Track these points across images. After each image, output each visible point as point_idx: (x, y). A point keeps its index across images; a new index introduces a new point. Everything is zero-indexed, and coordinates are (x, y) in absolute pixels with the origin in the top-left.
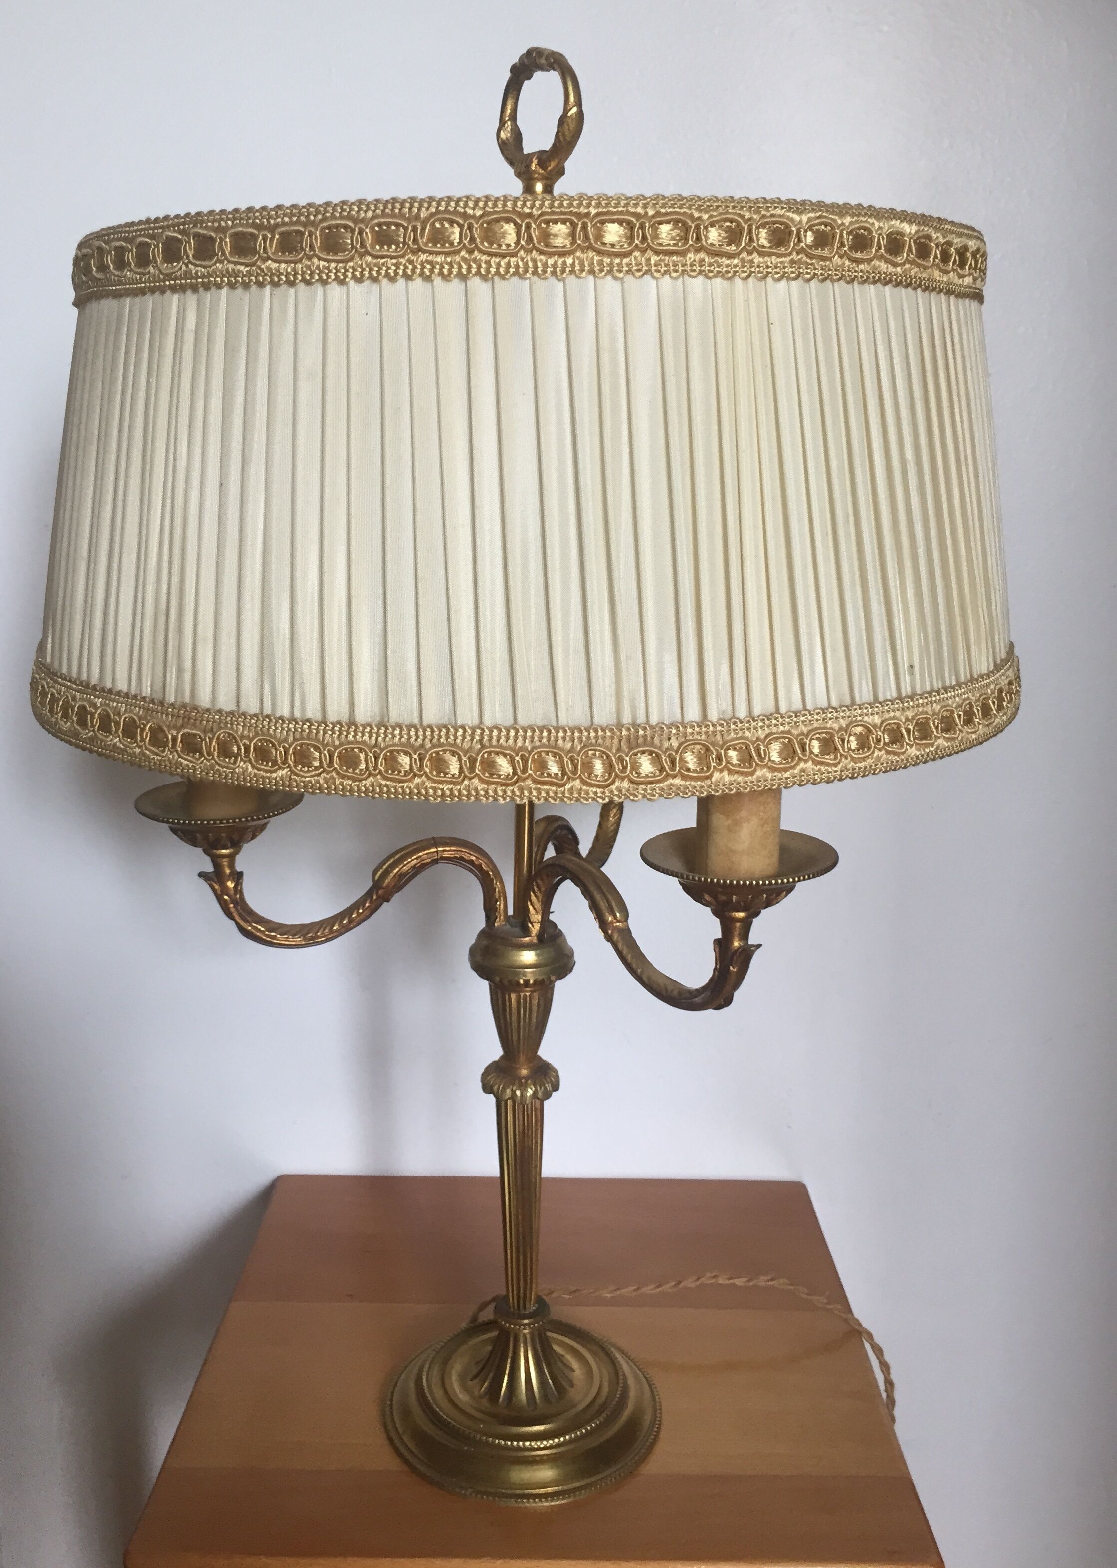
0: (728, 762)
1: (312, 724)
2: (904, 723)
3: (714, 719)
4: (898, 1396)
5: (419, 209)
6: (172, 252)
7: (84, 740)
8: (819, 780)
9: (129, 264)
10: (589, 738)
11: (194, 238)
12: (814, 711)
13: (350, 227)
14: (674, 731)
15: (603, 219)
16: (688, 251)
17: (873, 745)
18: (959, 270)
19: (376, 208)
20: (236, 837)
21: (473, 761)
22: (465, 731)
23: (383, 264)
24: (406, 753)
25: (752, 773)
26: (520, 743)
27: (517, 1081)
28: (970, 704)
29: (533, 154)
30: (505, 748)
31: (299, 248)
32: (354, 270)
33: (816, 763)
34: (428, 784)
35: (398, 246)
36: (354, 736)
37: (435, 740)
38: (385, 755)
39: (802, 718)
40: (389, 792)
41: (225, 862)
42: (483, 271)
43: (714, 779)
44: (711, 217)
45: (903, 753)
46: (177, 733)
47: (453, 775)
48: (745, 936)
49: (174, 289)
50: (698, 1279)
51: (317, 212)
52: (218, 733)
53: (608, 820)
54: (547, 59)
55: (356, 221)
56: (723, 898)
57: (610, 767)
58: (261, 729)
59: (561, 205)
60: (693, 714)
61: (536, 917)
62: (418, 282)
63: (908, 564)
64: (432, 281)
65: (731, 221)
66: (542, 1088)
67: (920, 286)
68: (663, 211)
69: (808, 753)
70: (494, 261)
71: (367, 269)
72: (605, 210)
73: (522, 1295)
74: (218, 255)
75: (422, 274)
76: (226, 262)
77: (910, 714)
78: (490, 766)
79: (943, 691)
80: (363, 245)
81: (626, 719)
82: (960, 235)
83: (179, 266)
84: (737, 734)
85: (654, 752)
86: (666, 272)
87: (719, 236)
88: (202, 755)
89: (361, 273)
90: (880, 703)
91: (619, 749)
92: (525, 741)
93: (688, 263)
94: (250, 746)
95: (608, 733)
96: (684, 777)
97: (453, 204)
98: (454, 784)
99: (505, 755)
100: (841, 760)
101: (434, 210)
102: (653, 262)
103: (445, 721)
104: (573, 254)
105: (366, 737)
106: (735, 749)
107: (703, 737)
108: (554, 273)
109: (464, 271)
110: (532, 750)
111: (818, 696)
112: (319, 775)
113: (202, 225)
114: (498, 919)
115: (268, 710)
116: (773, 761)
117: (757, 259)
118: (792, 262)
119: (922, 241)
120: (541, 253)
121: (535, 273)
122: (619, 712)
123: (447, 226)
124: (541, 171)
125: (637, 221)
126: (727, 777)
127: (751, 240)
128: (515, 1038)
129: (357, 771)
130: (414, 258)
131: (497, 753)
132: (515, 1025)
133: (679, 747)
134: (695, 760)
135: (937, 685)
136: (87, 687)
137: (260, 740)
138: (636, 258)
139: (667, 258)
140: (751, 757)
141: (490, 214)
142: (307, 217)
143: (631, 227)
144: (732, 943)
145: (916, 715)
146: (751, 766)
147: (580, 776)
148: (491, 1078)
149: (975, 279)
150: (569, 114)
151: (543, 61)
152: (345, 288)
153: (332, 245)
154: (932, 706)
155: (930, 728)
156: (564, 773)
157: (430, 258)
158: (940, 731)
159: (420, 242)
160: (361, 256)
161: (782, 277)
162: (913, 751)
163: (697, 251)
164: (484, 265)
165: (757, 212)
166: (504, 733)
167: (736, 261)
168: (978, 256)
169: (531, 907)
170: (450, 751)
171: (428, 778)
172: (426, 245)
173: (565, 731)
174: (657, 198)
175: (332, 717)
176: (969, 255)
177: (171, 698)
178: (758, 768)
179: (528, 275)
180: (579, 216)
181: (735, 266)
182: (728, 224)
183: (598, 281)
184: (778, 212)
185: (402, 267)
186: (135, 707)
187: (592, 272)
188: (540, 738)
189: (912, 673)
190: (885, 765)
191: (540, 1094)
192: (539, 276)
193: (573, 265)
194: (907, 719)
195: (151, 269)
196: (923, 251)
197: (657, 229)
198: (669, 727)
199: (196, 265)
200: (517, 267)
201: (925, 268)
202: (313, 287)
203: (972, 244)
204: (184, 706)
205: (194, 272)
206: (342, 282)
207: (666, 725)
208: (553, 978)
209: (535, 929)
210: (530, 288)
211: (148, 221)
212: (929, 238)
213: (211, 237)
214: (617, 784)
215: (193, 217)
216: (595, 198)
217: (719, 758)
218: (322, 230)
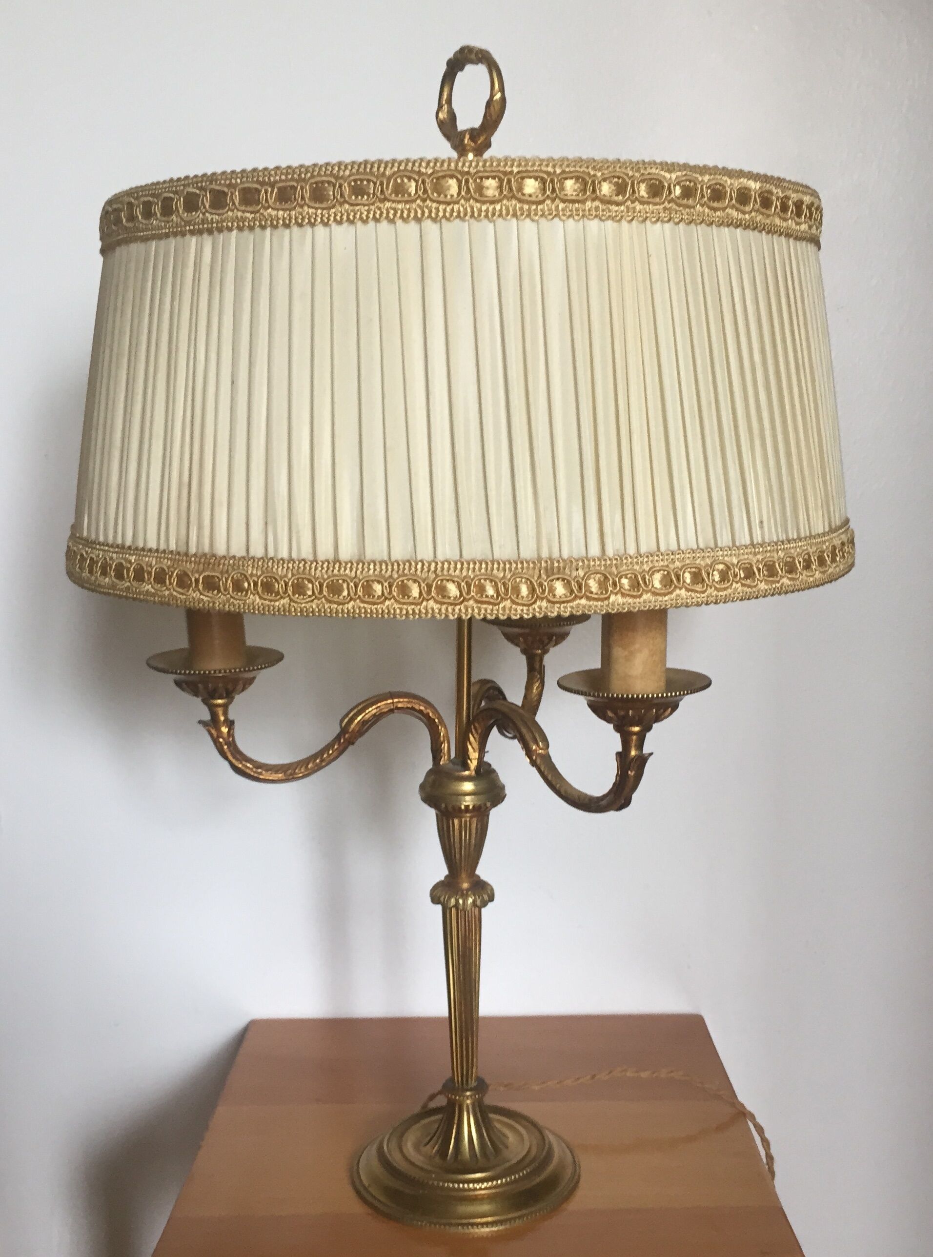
0: (621, 587)
1: (306, 563)
2: (756, 564)
3: (611, 555)
4: (776, 1168)
5: (385, 168)
6: (191, 204)
7: (121, 590)
8: (690, 603)
9: (155, 214)
10: (516, 568)
11: (210, 193)
12: (686, 551)
13: (333, 183)
14: (581, 564)
15: (523, 176)
16: (586, 199)
17: (731, 579)
18: (796, 218)
19: (352, 167)
20: (230, 687)
21: (429, 587)
22: (423, 565)
23: (358, 210)
24: (379, 582)
25: (640, 596)
26: (464, 573)
27: (459, 893)
28: (808, 554)
29: (464, 132)
30: (454, 576)
31: (293, 199)
32: (335, 215)
33: (688, 590)
34: (396, 606)
35: (369, 196)
36: (339, 571)
37: (400, 572)
38: (363, 583)
39: (677, 556)
40: (366, 612)
41: (220, 711)
42: (433, 215)
43: (611, 600)
44: (603, 174)
45: (755, 586)
46: (199, 576)
47: (415, 598)
48: (640, 746)
49: (192, 233)
50: (610, 1072)
51: (307, 172)
52: (232, 574)
53: (532, 692)
54: (476, 54)
55: (337, 178)
56: (622, 713)
57: (532, 590)
58: (267, 568)
59: (491, 165)
60: (595, 550)
61: (474, 755)
62: (384, 224)
63: (757, 442)
64: (395, 223)
65: (619, 178)
66: (481, 897)
67: (764, 229)
68: (567, 170)
69: (682, 582)
70: (442, 207)
71: (346, 214)
72: (524, 169)
73: (465, 1073)
74: (229, 205)
75: (387, 217)
76: (235, 211)
77: (760, 557)
78: (442, 590)
79: (786, 542)
80: (342, 195)
81: (545, 554)
82: (797, 191)
83: (197, 215)
84: (628, 566)
85: (565, 579)
86: (570, 216)
87: (610, 188)
88: (219, 591)
89: (341, 217)
90: (737, 547)
91: (540, 576)
92: (468, 572)
93: (587, 209)
94: (258, 582)
95: (531, 565)
96: (589, 599)
97: (410, 164)
98: (416, 604)
99: (454, 582)
100: (707, 589)
101: (396, 169)
102: (560, 208)
103: (408, 557)
104: (501, 202)
105: (348, 571)
106: (626, 578)
107: (603, 568)
108: (486, 216)
109: (419, 215)
110: (474, 578)
111: (689, 540)
112: (312, 601)
113: (216, 182)
114: (443, 759)
115: (271, 554)
116: (656, 588)
117: (639, 207)
118: (665, 209)
119: (766, 195)
120: (477, 201)
121: (472, 216)
122: (539, 549)
123: (406, 180)
124: (473, 144)
125: (548, 177)
126: (620, 599)
127: (634, 192)
128: (458, 856)
129: (341, 597)
130: (381, 205)
131: (448, 580)
132: (457, 845)
133: (584, 575)
134: (597, 585)
135: (782, 537)
136: (122, 548)
137: (266, 577)
138: (547, 205)
139: (571, 205)
140: (639, 584)
141: (438, 172)
142: (300, 175)
143: (543, 181)
144: (630, 752)
145: (765, 558)
146: (638, 591)
147: (510, 597)
148: (438, 892)
149: (810, 227)
150: (495, 98)
151: (473, 56)
152: (328, 229)
153: (318, 195)
154: (778, 553)
155: (776, 568)
156: (498, 595)
157: (394, 205)
158: (784, 572)
159: (386, 193)
160: (341, 204)
161: (658, 220)
162: (762, 586)
163: (593, 200)
164: (434, 211)
165: (638, 170)
166: (452, 566)
167: (622, 208)
168: (813, 209)
169: (469, 747)
170: (412, 579)
171: (396, 600)
172: (391, 195)
173: (499, 564)
174: (563, 160)
175: (321, 557)
176: (804, 207)
177: (193, 550)
178: (644, 593)
179: (467, 218)
180: (505, 173)
181: (622, 212)
182: (616, 180)
183: (520, 223)
184: (654, 171)
185: (372, 213)
186: (164, 559)
187: (515, 215)
188: (480, 569)
189: (762, 527)
190: (741, 594)
191: (478, 903)
192: (475, 218)
193: (501, 210)
194: (758, 561)
195: (174, 217)
196: (766, 202)
197: (563, 183)
198: (577, 560)
199: (211, 214)
200: (459, 212)
201: (768, 216)
202: (303, 229)
203: (807, 199)
204: (205, 555)
205: (209, 219)
206: (326, 224)
207: (574, 559)
208: (488, 804)
209: (473, 764)
210: (469, 228)
211: (171, 180)
212: (770, 192)
213: (224, 192)
214: (538, 603)
215: (209, 176)
216: (517, 159)
217: (614, 584)
218: (311, 184)
